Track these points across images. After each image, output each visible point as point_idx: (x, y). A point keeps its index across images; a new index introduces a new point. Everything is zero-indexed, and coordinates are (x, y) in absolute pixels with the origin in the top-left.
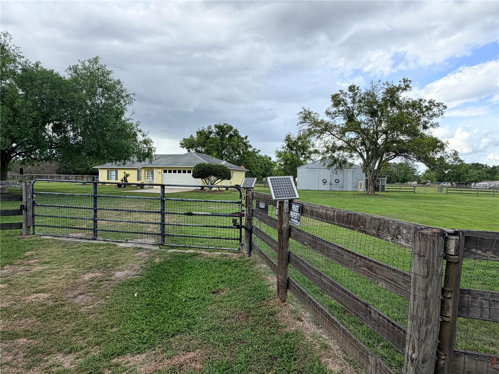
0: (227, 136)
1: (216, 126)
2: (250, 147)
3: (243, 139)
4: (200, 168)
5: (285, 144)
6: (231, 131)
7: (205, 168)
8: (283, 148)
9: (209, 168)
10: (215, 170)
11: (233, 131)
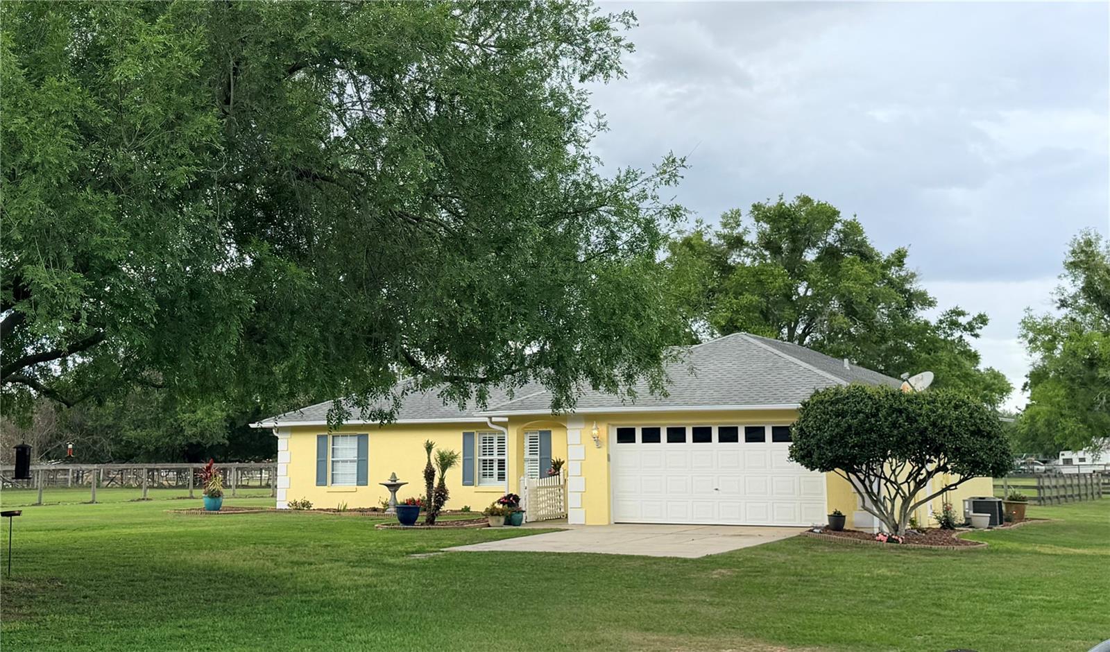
0: (810, 255)
1: (759, 212)
2: (927, 302)
3: (888, 265)
4: (842, 414)
5: (1072, 286)
6: (832, 233)
7: (875, 415)
8: (1063, 304)
9: (900, 411)
10: (934, 424)
11: (838, 232)
